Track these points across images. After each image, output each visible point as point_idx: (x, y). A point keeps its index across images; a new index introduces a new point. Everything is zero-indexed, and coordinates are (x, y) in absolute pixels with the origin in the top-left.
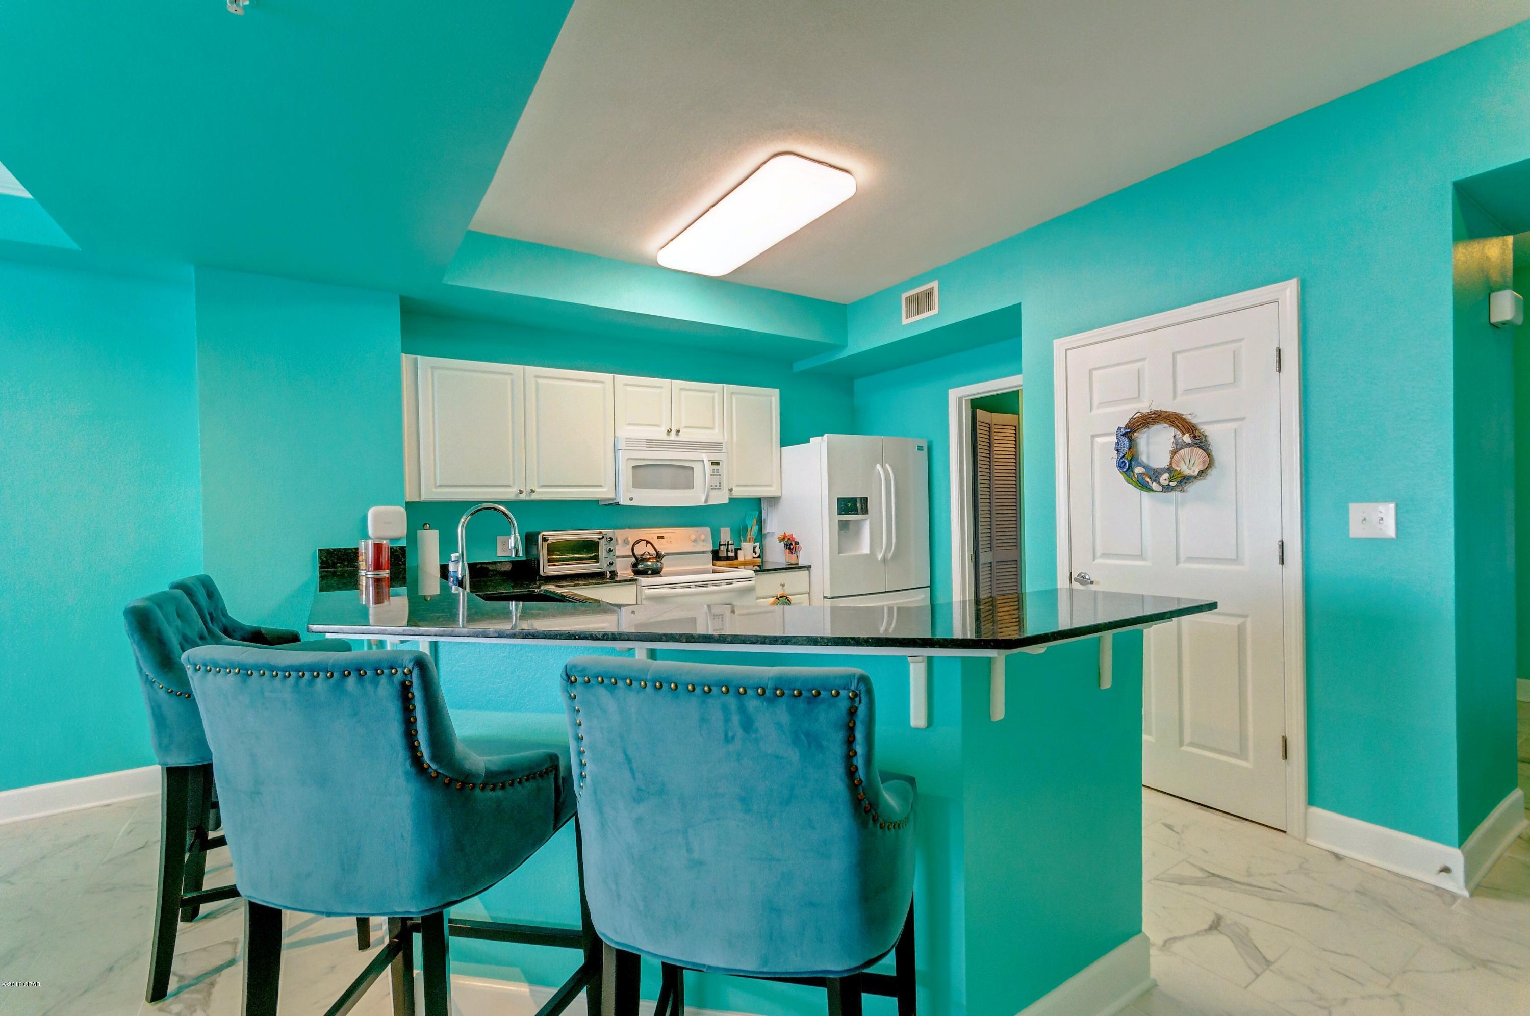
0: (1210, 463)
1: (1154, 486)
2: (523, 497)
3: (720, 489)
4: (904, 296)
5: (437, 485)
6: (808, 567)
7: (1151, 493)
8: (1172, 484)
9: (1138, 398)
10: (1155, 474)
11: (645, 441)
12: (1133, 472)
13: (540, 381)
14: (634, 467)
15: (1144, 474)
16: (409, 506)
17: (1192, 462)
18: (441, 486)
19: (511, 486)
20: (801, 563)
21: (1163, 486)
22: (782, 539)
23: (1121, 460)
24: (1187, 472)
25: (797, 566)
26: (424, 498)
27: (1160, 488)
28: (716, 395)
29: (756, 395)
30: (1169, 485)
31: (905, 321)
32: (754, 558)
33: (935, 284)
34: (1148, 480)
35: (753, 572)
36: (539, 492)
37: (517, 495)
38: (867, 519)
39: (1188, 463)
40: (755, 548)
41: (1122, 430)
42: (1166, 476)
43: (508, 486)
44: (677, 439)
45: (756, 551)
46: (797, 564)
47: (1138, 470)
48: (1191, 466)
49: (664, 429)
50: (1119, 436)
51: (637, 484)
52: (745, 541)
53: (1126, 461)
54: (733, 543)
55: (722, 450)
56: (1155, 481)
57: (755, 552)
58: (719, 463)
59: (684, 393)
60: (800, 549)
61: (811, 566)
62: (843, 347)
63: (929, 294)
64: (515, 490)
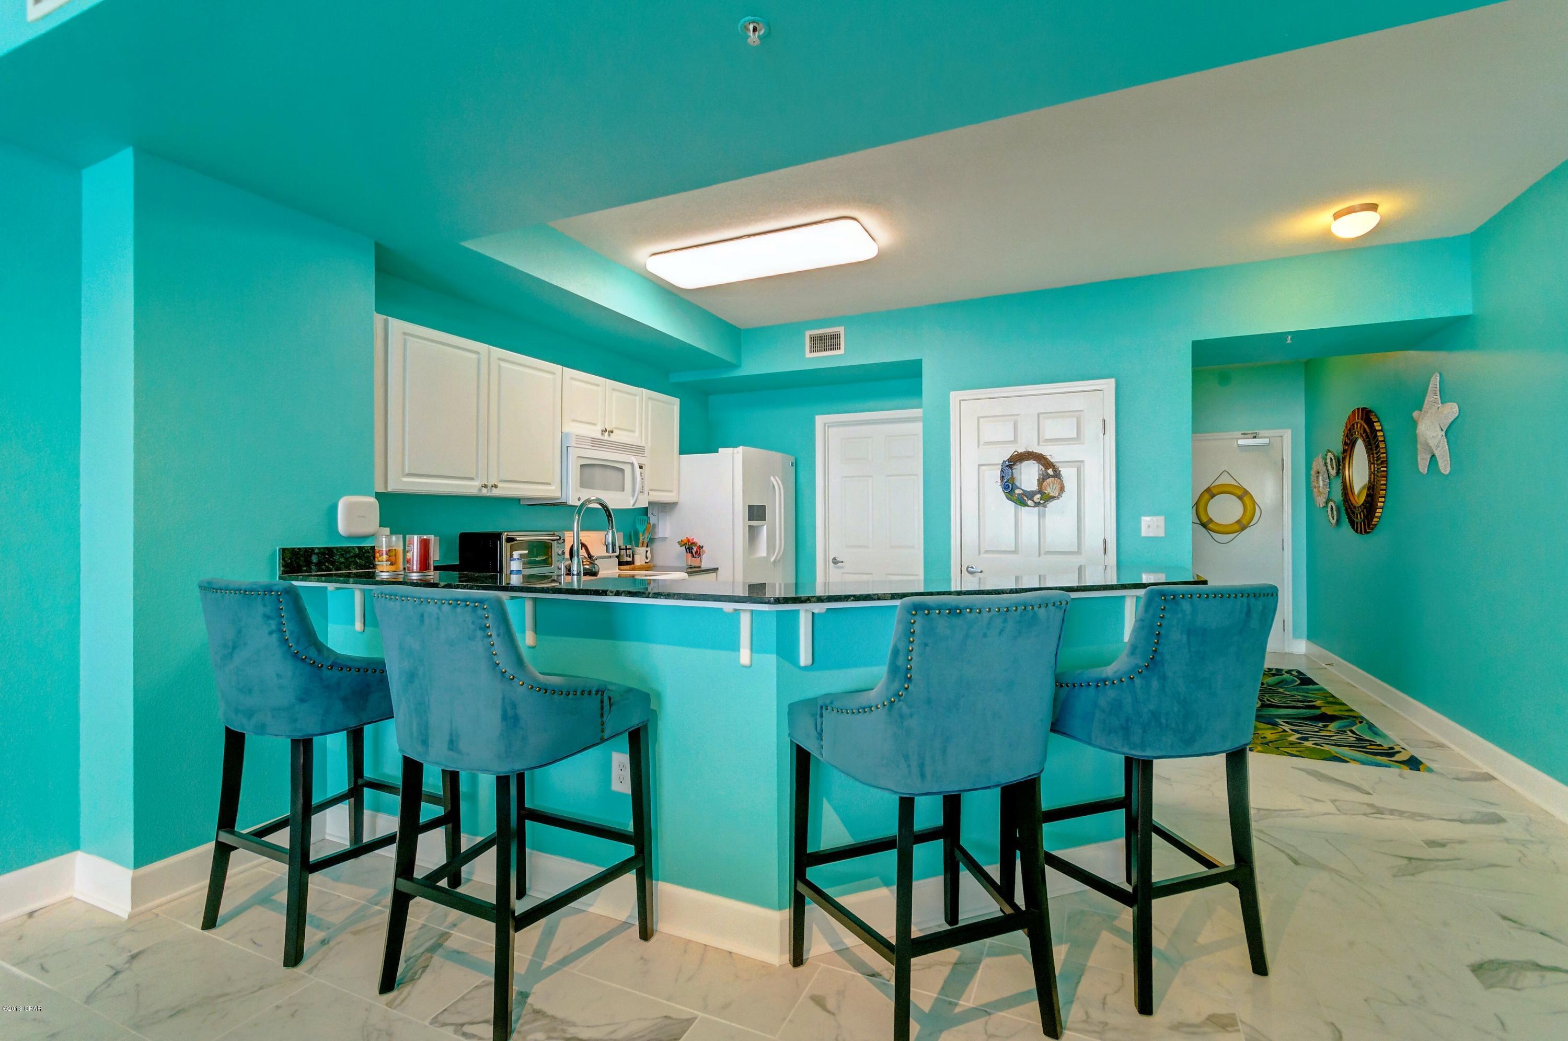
0: (1062, 489)
1: (1030, 502)
2: (485, 492)
3: (643, 492)
4: (808, 334)
5: (405, 473)
6: (715, 570)
7: (1027, 508)
8: (1042, 502)
9: (1015, 441)
10: (1030, 495)
11: (590, 439)
12: (1014, 492)
13: (503, 364)
14: (582, 466)
15: (1022, 494)
16: (378, 496)
17: (1054, 487)
18: (410, 475)
19: (474, 479)
20: (704, 566)
21: (1036, 503)
22: (682, 543)
23: (1006, 484)
24: (1052, 494)
25: (700, 569)
26: (390, 489)
27: (1033, 504)
28: (637, 398)
29: (663, 402)
30: (1039, 502)
31: (808, 355)
32: (646, 563)
33: (841, 330)
34: (1026, 499)
35: (686, 574)
36: (503, 488)
37: (480, 490)
38: (764, 525)
39: (1051, 487)
40: (647, 551)
41: (1007, 463)
42: (1039, 496)
43: (472, 479)
44: (609, 439)
45: (648, 556)
46: (700, 567)
47: (1017, 491)
48: (1053, 490)
49: (600, 428)
50: (1004, 467)
51: (584, 483)
52: (637, 546)
53: (1010, 485)
54: (631, 547)
55: (644, 454)
56: (1030, 499)
57: (647, 558)
58: (642, 466)
59: (615, 394)
60: (704, 552)
61: (718, 568)
62: (736, 366)
63: (835, 337)
64: (477, 483)
